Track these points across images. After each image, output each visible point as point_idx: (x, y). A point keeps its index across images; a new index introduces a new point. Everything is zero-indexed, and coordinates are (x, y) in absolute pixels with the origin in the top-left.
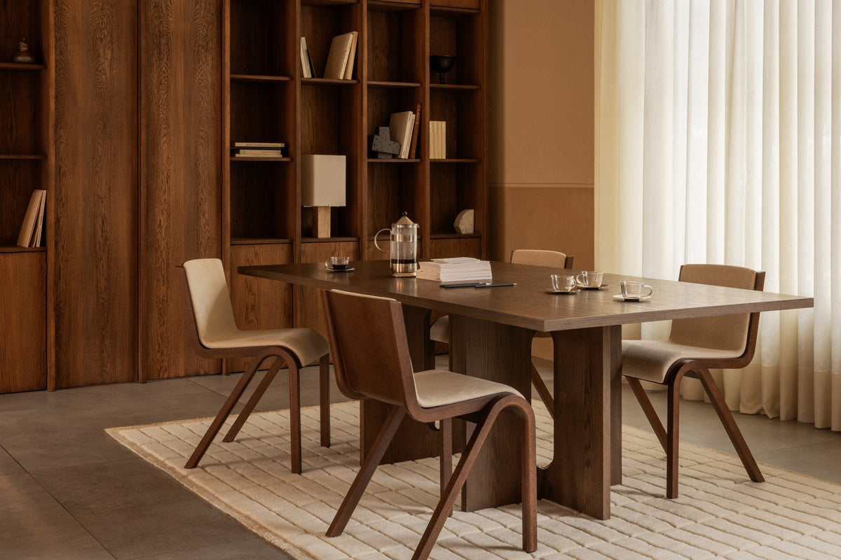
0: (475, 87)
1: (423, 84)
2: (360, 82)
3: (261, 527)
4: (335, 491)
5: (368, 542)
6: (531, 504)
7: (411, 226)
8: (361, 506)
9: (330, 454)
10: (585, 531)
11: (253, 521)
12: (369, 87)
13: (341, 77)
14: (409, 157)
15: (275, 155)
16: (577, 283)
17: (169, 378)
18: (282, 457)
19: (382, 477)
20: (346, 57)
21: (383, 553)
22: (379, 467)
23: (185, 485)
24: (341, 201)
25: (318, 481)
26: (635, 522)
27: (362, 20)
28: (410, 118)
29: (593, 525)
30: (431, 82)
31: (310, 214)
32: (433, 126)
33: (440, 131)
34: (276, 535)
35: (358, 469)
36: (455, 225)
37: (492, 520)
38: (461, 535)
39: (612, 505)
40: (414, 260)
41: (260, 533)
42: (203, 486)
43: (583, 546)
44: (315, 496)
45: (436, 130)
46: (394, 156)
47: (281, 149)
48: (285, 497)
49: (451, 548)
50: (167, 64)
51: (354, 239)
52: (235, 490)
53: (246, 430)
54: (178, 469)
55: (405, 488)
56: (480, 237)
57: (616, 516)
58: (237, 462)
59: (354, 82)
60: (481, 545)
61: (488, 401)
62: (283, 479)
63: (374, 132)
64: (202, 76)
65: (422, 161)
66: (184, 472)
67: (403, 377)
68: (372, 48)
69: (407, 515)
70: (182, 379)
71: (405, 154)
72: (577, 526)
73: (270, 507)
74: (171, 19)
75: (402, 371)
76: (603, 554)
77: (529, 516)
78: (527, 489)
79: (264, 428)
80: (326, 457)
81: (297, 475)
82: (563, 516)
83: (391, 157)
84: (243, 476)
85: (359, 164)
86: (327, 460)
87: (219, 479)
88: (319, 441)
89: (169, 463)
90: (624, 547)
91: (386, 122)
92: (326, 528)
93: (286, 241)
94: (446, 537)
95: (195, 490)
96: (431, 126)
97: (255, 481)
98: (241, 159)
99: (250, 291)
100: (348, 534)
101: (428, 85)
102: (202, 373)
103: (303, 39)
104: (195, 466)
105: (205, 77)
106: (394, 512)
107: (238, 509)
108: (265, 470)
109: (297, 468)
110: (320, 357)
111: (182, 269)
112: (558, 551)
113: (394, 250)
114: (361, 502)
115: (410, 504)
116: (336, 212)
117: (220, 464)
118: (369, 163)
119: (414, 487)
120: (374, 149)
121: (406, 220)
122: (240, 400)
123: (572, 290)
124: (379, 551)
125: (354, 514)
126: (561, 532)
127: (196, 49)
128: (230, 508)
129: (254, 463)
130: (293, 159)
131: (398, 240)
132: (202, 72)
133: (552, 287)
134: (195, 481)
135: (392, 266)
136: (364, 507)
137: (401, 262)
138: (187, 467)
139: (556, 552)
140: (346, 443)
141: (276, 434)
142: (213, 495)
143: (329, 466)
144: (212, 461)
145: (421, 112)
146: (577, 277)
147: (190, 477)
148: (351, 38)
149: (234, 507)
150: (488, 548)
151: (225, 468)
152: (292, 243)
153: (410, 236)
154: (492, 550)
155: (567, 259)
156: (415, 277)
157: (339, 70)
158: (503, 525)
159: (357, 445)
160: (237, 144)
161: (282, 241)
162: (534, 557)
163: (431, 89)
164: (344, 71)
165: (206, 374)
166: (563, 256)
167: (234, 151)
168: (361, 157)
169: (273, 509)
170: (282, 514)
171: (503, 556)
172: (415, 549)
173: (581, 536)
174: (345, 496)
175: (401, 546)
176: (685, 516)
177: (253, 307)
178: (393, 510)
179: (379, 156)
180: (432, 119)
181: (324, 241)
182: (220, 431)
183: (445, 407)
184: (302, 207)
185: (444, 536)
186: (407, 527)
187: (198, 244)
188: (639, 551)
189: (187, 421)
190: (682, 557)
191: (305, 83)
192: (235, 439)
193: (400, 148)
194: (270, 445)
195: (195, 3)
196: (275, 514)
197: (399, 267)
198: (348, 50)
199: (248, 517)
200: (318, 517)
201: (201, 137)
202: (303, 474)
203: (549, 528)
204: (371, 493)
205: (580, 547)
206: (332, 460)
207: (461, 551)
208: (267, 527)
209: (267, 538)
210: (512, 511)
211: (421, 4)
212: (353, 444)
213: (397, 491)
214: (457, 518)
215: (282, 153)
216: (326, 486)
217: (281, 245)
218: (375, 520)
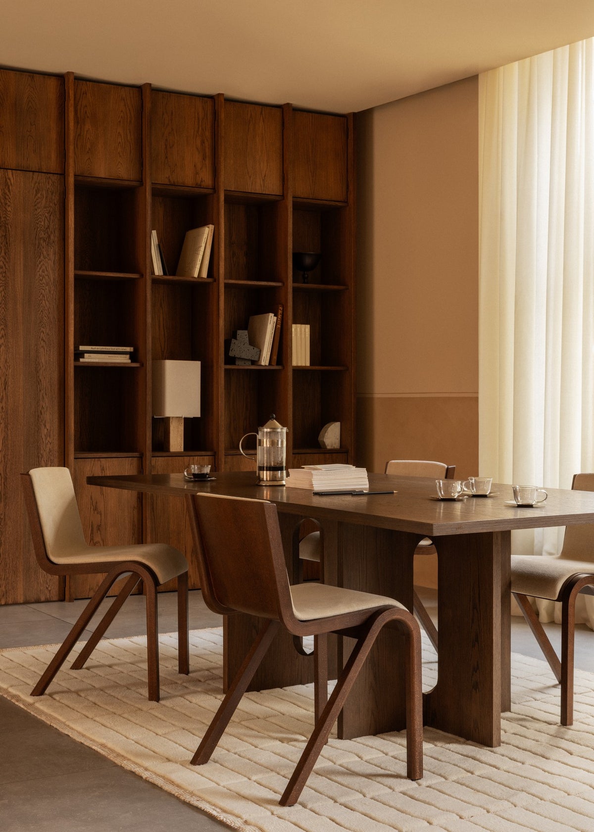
0: (342, 287)
1: (285, 284)
2: (217, 280)
3: (118, 755)
4: (199, 718)
5: (237, 770)
6: (416, 727)
7: (279, 430)
8: (227, 733)
9: (189, 681)
10: (474, 758)
11: (109, 749)
12: (227, 286)
13: (196, 275)
14: (270, 363)
15: (123, 360)
16: (464, 491)
17: (6, 604)
18: (138, 684)
19: (247, 704)
20: (201, 253)
21: (255, 781)
22: (246, 694)
23: (32, 713)
24: (195, 411)
25: (178, 708)
26: (528, 749)
27: (218, 214)
28: (271, 321)
29: (483, 753)
30: (294, 281)
31: (162, 425)
32: (296, 329)
33: (303, 336)
34: (136, 764)
35: (222, 697)
36: (320, 439)
37: (372, 747)
38: (339, 762)
39: (502, 732)
40: (283, 467)
41: (118, 761)
42: (52, 714)
43: (472, 773)
44: (176, 723)
45: (299, 333)
46: (254, 362)
47: (130, 353)
48: (144, 725)
49: (328, 776)
50: (5, 259)
51: (209, 453)
52: (88, 717)
53: (94, 658)
54: (23, 696)
55: (275, 716)
56: (347, 452)
57: (507, 744)
58: (87, 690)
59: (210, 280)
60: (361, 773)
61: (369, 614)
62: (140, 706)
63: (232, 336)
64: (43, 272)
65: (284, 367)
66: (31, 700)
67: (279, 587)
68: (230, 244)
69: (278, 743)
70: (21, 606)
71: (265, 360)
72: (465, 753)
73: (127, 735)
74: (9, 209)
75: (277, 579)
76: (495, 782)
77: (415, 741)
78: (412, 711)
79: (115, 655)
80: (185, 684)
81: (154, 703)
82: (449, 743)
83: (250, 363)
84: (95, 704)
85: (215, 370)
86: (186, 687)
87: (69, 707)
88: (177, 668)
89: (13, 691)
90: (517, 775)
91: (245, 324)
92: (190, 756)
93: (136, 454)
94: (323, 765)
95: (43, 718)
96: (293, 330)
97: (109, 709)
98: (86, 364)
99: (96, 509)
100: (215, 762)
101: (290, 284)
102: (43, 599)
103: (154, 233)
104: (42, 693)
105: (46, 273)
106: (264, 740)
107: (93, 737)
108: (119, 697)
109: (155, 695)
110: (179, 574)
111: (27, 477)
112: (446, 779)
113: (262, 456)
114: (227, 730)
115: (281, 732)
116: (189, 423)
117: (69, 691)
118: (226, 370)
119: (283, 715)
120: (231, 354)
121: (275, 424)
122: (87, 628)
123: (458, 496)
124: (250, 779)
125: (220, 742)
126: (447, 760)
127: (37, 242)
128: (83, 736)
129: (106, 691)
130: (142, 365)
131: (265, 445)
132: (44, 267)
133: (437, 494)
134: (42, 708)
135: (259, 474)
136: (230, 735)
137: (270, 469)
138: (33, 694)
139: (443, 780)
140: (207, 670)
141: (128, 661)
142: (64, 723)
143: (189, 693)
144: (60, 689)
145: (283, 315)
146: (463, 484)
147: (38, 705)
148: (207, 233)
149: (88, 735)
150: (369, 776)
151: (75, 696)
152: (141, 458)
153: (278, 441)
154: (373, 778)
155: (448, 469)
156: (284, 485)
157: (194, 267)
158: (384, 753)
159: (220, 673)
160: (82, 348)
161: (130, 454)
162: (419, 785)
163: (294, 289)
164: (199, 267)
165: (47, 601)
166: (444, 467)
167: (79, 355)
168: (218, 362)
169: (131, 737)
170: (142, 742)
171: (386, 783)
172: (290, 777)
173: (469, 764)
174: (209, 724)
175: (274, 774)
176: (582, 743)
177: (99, 528)
178: (262, 737)
179: (237, 363)
180: (295, 322)
181: (177, 455)
182: (68, 658)
183: (323, 620)
184: (153, 417)
185: (321, 763)
186: (279, 755)
187: (39, 457)
188: (535, 778)
189: (30, 648)
190: (581, 784)
191: (156, 281)
192: (85, 666)
193: (260, 355)
194: (122, 672)
195: (36, 191)
196: (133, 742)
197: (266, 475)
198: (203, 245)
199: (103, 746)
200: (180, 745)
201: (42, 339)
202: (162, 702)
203: (435, 755)
204: (237, 720)
205: (469, 774)
206: (192, 688)
207: (339, 779)
208: (125, 755)
209: (126, 767)
210: (393, 739)
211: (283, 196)
212: (214, 671)
213: (265, 718)
214: (334, 745)
215: (130, 358)
216: (187, 713)
217: (130, 459)
218: (243, 747)
